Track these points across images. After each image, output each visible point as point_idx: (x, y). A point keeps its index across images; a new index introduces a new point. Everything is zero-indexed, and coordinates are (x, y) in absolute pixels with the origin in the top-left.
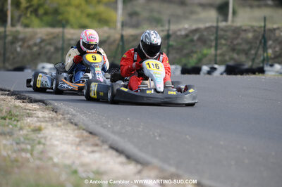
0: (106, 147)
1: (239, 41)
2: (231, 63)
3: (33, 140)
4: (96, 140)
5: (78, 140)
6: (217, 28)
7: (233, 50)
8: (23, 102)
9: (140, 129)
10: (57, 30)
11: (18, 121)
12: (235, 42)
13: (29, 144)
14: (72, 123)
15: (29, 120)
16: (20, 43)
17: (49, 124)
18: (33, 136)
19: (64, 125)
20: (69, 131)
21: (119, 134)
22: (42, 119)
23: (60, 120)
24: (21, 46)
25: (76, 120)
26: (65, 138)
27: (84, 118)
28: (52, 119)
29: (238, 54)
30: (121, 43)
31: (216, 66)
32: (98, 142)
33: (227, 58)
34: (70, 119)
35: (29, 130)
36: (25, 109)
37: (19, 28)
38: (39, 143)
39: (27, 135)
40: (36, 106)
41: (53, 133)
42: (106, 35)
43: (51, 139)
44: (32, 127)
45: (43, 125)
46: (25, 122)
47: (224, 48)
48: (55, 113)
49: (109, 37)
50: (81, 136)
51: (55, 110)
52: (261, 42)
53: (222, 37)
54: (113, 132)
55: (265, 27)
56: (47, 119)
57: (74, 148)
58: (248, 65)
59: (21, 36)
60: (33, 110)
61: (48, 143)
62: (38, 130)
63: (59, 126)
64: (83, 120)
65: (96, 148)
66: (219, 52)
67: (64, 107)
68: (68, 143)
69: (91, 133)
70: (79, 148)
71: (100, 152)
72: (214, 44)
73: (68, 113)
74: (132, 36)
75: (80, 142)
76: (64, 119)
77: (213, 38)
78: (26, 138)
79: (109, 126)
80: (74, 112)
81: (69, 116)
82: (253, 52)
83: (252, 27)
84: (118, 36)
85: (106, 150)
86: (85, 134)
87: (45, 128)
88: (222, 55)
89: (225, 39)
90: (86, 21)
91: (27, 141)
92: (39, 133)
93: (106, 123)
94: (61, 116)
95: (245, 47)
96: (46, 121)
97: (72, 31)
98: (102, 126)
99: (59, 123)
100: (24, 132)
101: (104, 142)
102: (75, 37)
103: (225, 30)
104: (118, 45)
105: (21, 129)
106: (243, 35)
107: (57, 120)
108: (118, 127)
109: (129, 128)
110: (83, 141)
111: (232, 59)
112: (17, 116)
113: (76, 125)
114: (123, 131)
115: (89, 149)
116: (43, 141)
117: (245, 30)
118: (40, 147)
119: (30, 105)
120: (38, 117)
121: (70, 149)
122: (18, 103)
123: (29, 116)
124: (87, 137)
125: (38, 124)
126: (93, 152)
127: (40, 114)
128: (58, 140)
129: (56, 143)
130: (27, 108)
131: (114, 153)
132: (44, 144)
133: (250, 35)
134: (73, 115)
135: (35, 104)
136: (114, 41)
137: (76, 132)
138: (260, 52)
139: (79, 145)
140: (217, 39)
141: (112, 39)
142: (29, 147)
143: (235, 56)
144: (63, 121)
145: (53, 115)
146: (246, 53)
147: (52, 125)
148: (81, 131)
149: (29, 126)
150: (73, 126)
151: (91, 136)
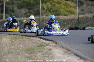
0: (73, 54)
3: (49, 53)
4: (69, 52)
5: (63, 52)
8: (46, 41)
9: (84, 48)
10: (57, 17)
11: (44, 47)
13: (48, 54)
14: (61, 47)
15: (47, 47)
16: (45, 22)
17: (54, 48)
18: (49, 52)
19: (59, 48)
20: (61, 50)
21: (77, 50)
22: (52, 46)
23: (58, 46)
24: (45, 23)
25: (63, 46)
26: (59, 52)
27: (66, 45)
28: (55, 46)
30: (78, 20)
32: (70, 53)
34: (61, 46)
35: (48, 50)
36: (46, 43)
37: (44, 16)
38: (51, 54)
39: (47, 52)
40: (50, 42)
41: (55, 50)
42: (73, 17)
43: (55, 53)
44: (48, 49)
45: (52, 48)
46: (46, 47)
48: (56, 44)
49: (74, 18)
50: (64, 51)
51: (56, 43)
54: (76, 49)
56: (53, 46)
57: (62, 55)
59: (45, 19)
60: (49, 43)
61: (54, 54)
62: (50, 50)
63: (57, 48)
64: (65, 46)
65: (69, 55)
67: (59, 42)
68: (60, 54)
70: (64, 55)
71: (71, 56)
73: (60, 44)
74: (82, 17)
75: (64, 53)
76: (59, 46)
78: (46, 52)
79: (74, 47)
80: (62, 43)
81: (61, 45)
84: (77, 18)
85: (73, 55)
86: (66, 50)
87: (53, 49)
90: (67, 13)
91: (47, 54)
92: (51, 51)
93: (73, 47)
96: (53, 47)
97: (62, 17)
98: (72, 48)
99: (57, 47)
100: (46, 51)
101: (72, 53)
102: (63, 19)
104: (77, 20)
105: (45, 50)
107: (57, 46)
108: (77, 48)
109: (81, 48)
110: (65, 53)
112: (43, 45)
113: (63, 47)
114: (79, 49)
115: (67, 55)
116: (52, 53)
118: (51, 55)
119: (48, 42)
120: (50, 46)
121: (61, 56)
122: (44, 41)
123: (47, 45)
124: (67, 51)
125: (50, 48)
126: (69, 56)
127: (51, 44)
128: (57, 53)
129: (56, 54)
130: (47, 43)
131: (76, 56)
132: (52, 54)
135: (49, 41)
137: (63, 50)
139: (64, 54)
141: (75, 19)
142: (47, 55)
144: (59, 47)
145: (55, 44)
147: (55, 48)
148: (65, 49)
149: (47, 49)
150: (62, 48)
151: (68, 51)
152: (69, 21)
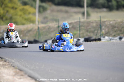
0: (26, 76)
1: (90, 27)
2: (87, 37)
4: (22, 73)
5: (14, 73)
6: (80, 22)
7: (87, 31)
9: (42, 67)
12: (88, 28)
14: (12, 66)
17: (2, 67)
19: (9, 67)
20: (11, 70)
21: (33, 70)
25: (14, 65)
26: (8, 73)
27: (18, 64)
28: (3, 65)
29: (90, 33)
30: (38, 31)
31: (80, 39)
33: (85, 35)
34: (12, 65)
41: (3, 71)
43: (2, 74)
47: (84, 31)
49: (33, 28)
51: (5, 61)
52: (99, 27)
53: (82, 26)
54: (30, 69)
55: (100, 20)
57: (12, 77)
58: (94, 37)
65: (22, 77)
66: (81, 32)
67: (9, 59)
68: (9, 75)
69: (20, 70)
70: (14, 77)
72: (79, 29)
74: (43, 27)
77: (78, 26)
79: (29, 67)
80: (14, 61)
81: (11, 63)
82: (96, 32)
83: (95, 21)
84: (36, 28)
86: (18, 70)
88: (83, 34)
89: (84, 27)
94: (8, 63)
95: (93, 30)
98: (26, 67)
101: (26, 73)
103: (83, 22)
106: (91, 24)
107: (6, 65)
108: (33, 67)
109: (37, 67)
110: (16, 74)
111: (87, 35)
113: (14, 67)
114: (35, 69)
117: (92, 22)
124: (18, 72)
126: (20, 78)
131: (30, 78)
133: (94, 24)
134: (13, 63)
136: (35, 30)
137: (14, 70)
138: (99, 31)
139: (14, 75)
140: (80, 27)
143: (88, 34)
144: (8, 66)
145: (4, 63)
146: (93, 32)
148: (16, 70)
150: (12, 68)
151: (20, 71)
152: (25, 32)
